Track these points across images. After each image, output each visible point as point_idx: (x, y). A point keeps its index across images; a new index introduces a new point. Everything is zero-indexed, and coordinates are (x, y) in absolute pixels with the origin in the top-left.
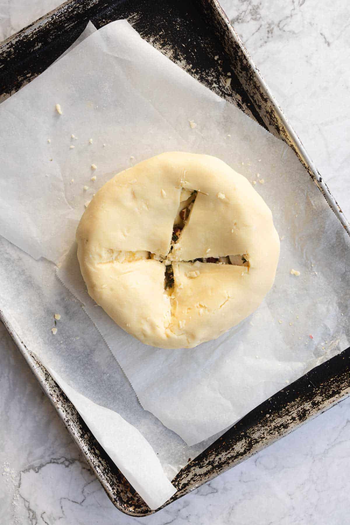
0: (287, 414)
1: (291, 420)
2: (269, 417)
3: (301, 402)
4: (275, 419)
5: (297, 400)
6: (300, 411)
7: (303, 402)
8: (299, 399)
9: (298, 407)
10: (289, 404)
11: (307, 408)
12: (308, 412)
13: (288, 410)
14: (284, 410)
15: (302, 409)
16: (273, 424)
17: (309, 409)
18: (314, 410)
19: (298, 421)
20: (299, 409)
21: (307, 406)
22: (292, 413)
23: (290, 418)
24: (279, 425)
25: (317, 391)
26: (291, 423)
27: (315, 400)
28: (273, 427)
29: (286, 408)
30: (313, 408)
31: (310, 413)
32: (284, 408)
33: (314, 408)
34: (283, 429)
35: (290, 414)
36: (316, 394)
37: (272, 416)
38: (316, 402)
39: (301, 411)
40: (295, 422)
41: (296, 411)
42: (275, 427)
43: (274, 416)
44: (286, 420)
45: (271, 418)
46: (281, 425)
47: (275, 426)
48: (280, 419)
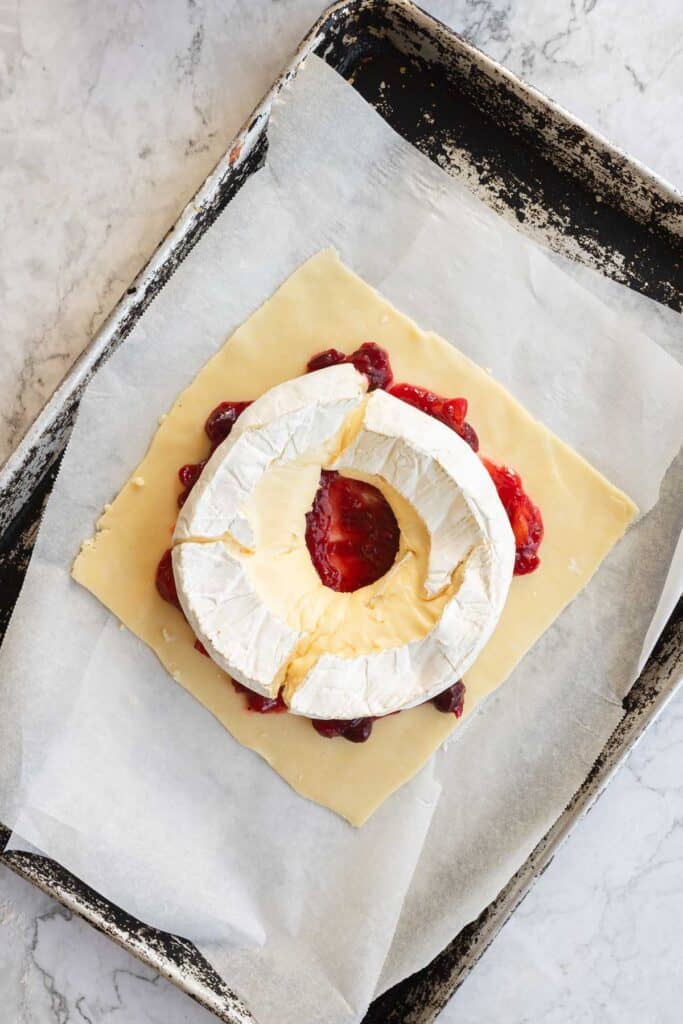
0: (582, 165)
1: (589, 154)
2: (601, 195)
3: (548, 150)
4: (600, 183)
5: (547, 156)
6: (566, 144)
7: (547, 146)
8: (543, 154)
9: (560, 150)
10: (560, 169)
11: (554, 132)
12: (562, 128)
13: (573, 167)
14: (575, 174)
15: (560, 142)
16: (611, 183)
17: (556, 128)
18: (553, 119)
19: (586, 139)
20: (562, 146)
21: (551, 134)
22: (574, 157)
23: (586, 156)
24: (609, 171)
25: (514, 128)
26: (595, 150)
27: (533, 125)
28: (616, 181)
29: (569, 170)
30: (550, 122)
31: (562, 125)
32: (571, 174)
33: (550, 119)
34: (613, 161)
35: (579, 159)
36: (523, 127)
37: (595, 190)
38: (537, 121)
39: (564, 142)
40: (590, 144)
41: (569, 151)
42: (615, 176)
43: (596, 187)
44: (594, 161)
45: (601, 191)
46: (607, 167)
47: (613, 177)
48: (596, 174)
